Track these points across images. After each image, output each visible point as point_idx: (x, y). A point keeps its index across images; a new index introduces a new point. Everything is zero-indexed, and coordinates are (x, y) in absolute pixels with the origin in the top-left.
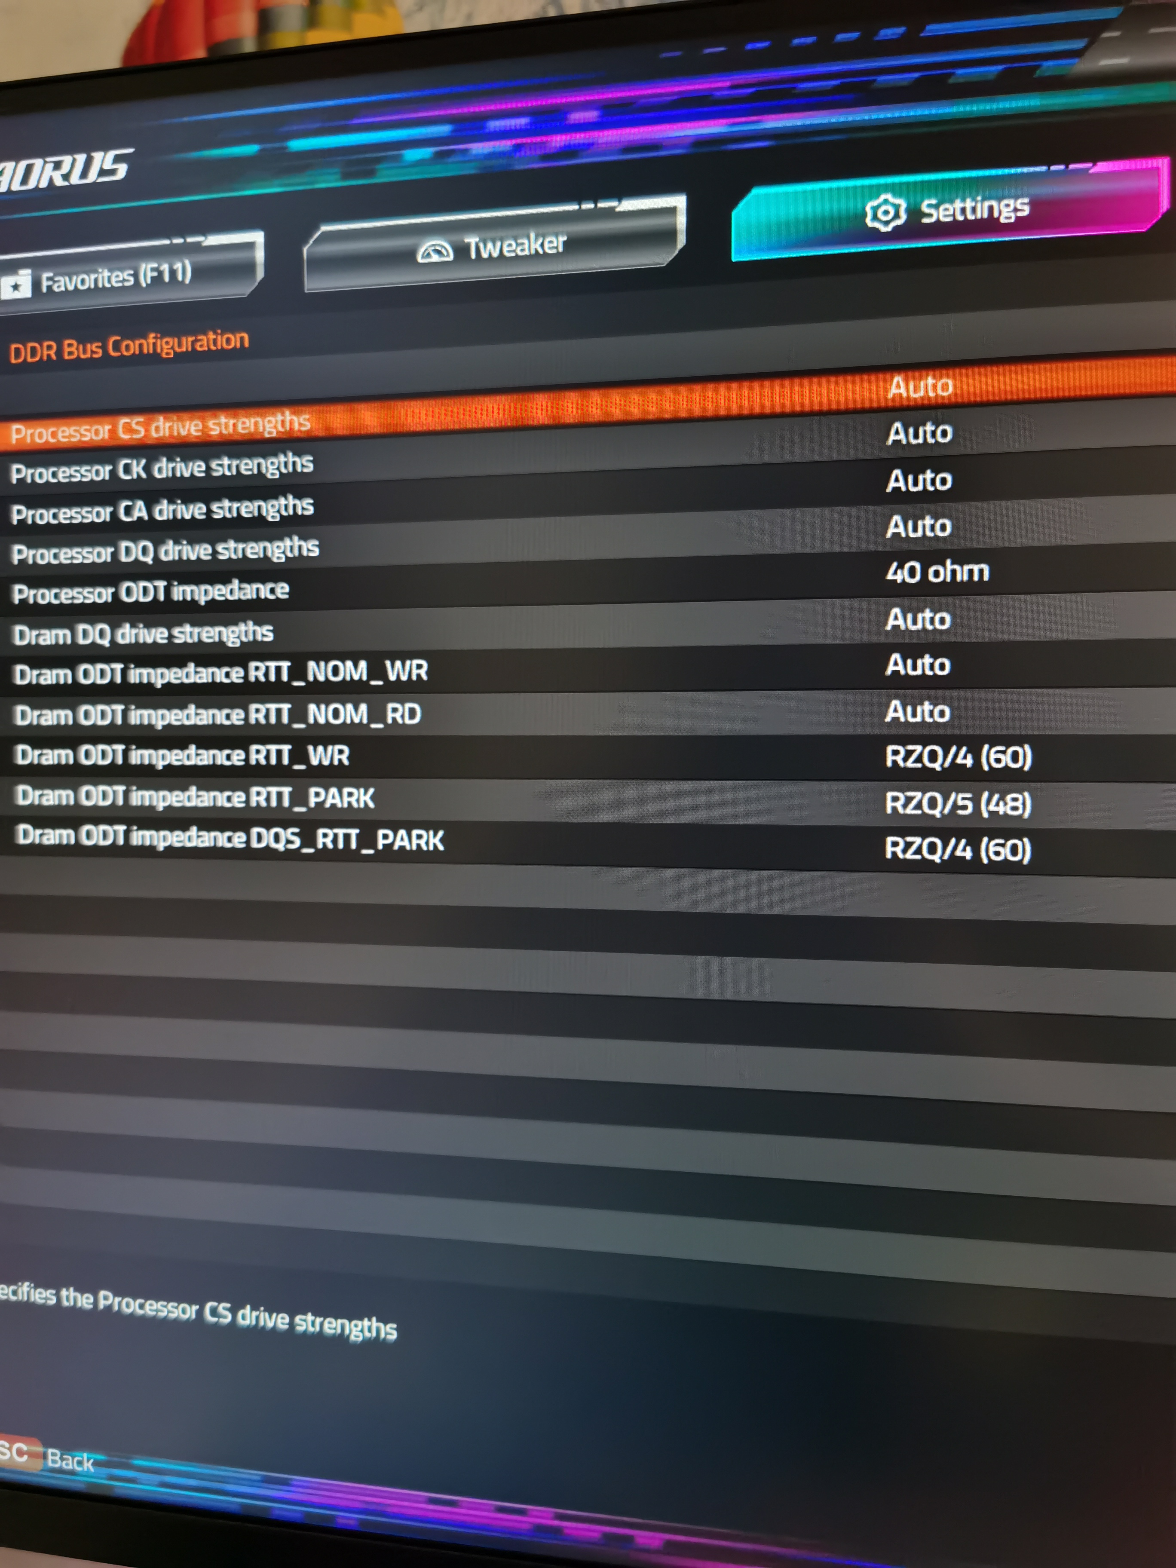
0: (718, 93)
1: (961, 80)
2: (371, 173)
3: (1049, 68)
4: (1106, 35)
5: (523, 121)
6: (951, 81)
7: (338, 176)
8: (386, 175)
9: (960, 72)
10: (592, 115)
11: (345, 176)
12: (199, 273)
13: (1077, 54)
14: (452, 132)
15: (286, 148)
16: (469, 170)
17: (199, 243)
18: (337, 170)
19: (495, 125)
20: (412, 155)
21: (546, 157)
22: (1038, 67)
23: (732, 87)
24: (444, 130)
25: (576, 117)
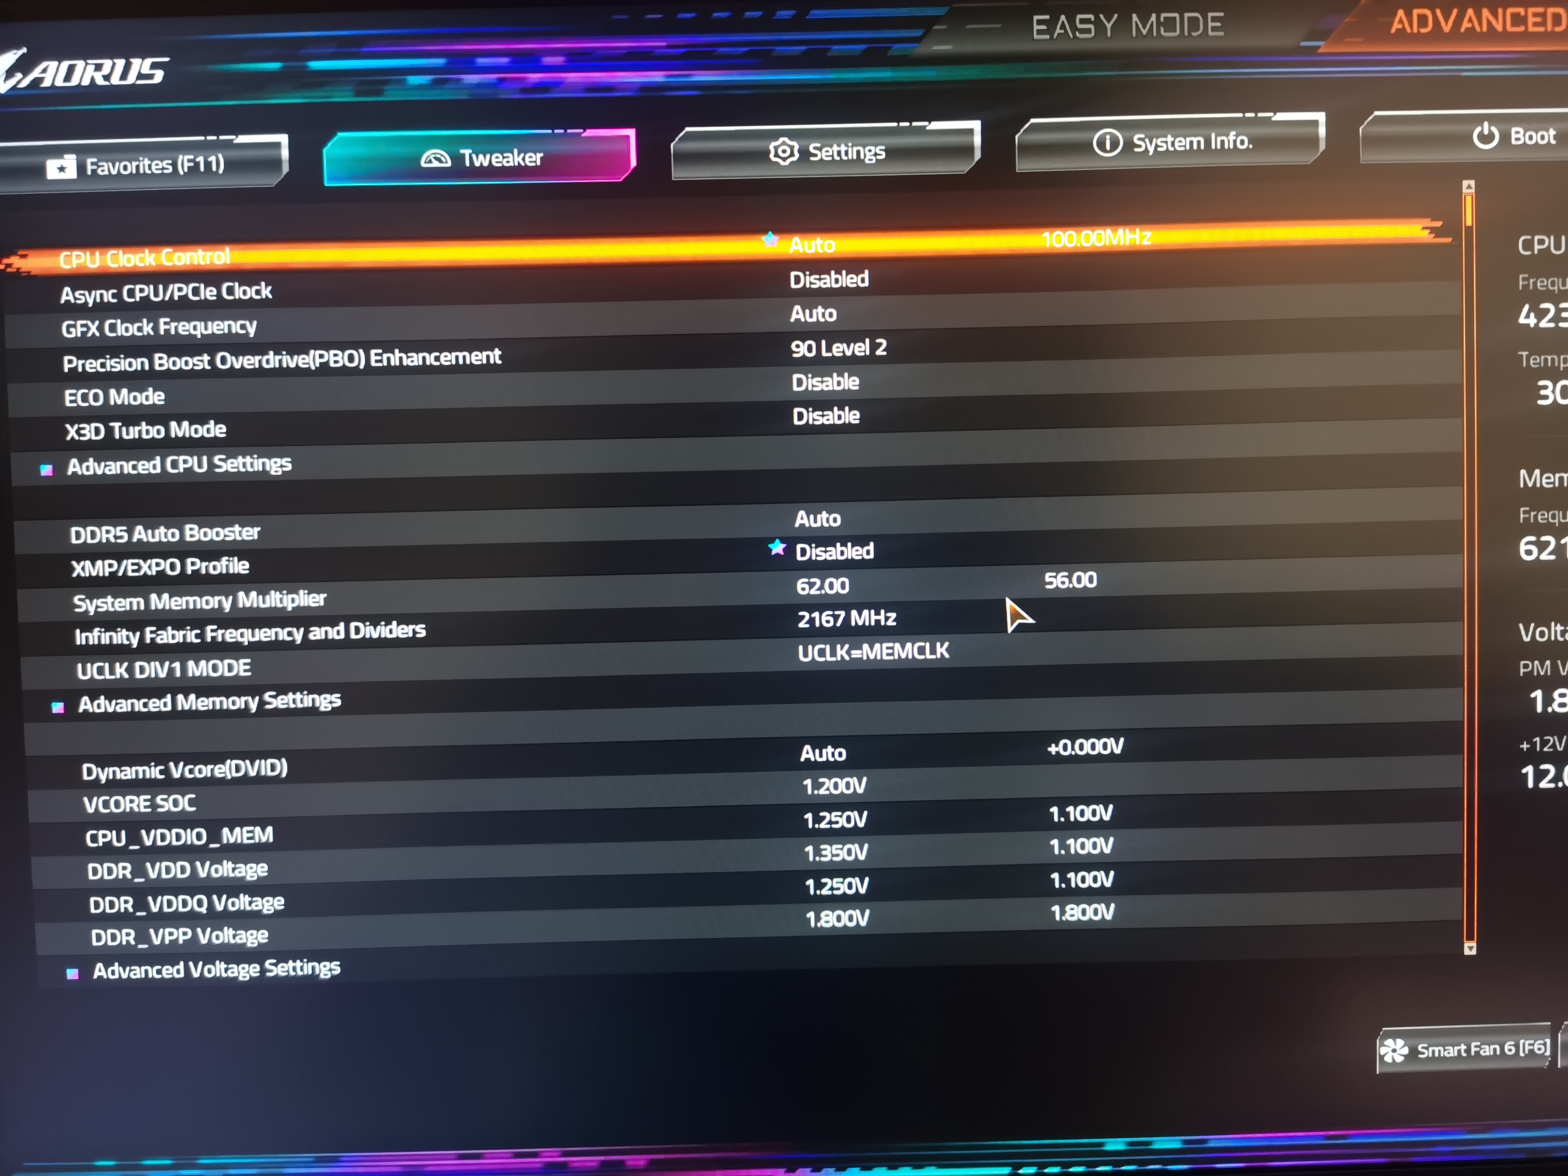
0: (658, 51)
1: (836, 54)
2: (379, 93)
3: (897, 49)
4: (936, 27)
5: (504, 60)
6: (829, 54)
7: (351, 93)
8: (392, 95)
9: (835, 47)
10: (559, 60)
11: (358, 94)
12: (230, 165)
13: (917, 40)
14: (447, 64)
15: (307, 67)
16: (463, 96)
17: (232, 140)
18: (350, 88)
19: (482, 61)
20: (414, 80)
21: (524, 90)
22: (890, 48)
23: (668, 47)
24: (440, 62)
25: (548, 60)
